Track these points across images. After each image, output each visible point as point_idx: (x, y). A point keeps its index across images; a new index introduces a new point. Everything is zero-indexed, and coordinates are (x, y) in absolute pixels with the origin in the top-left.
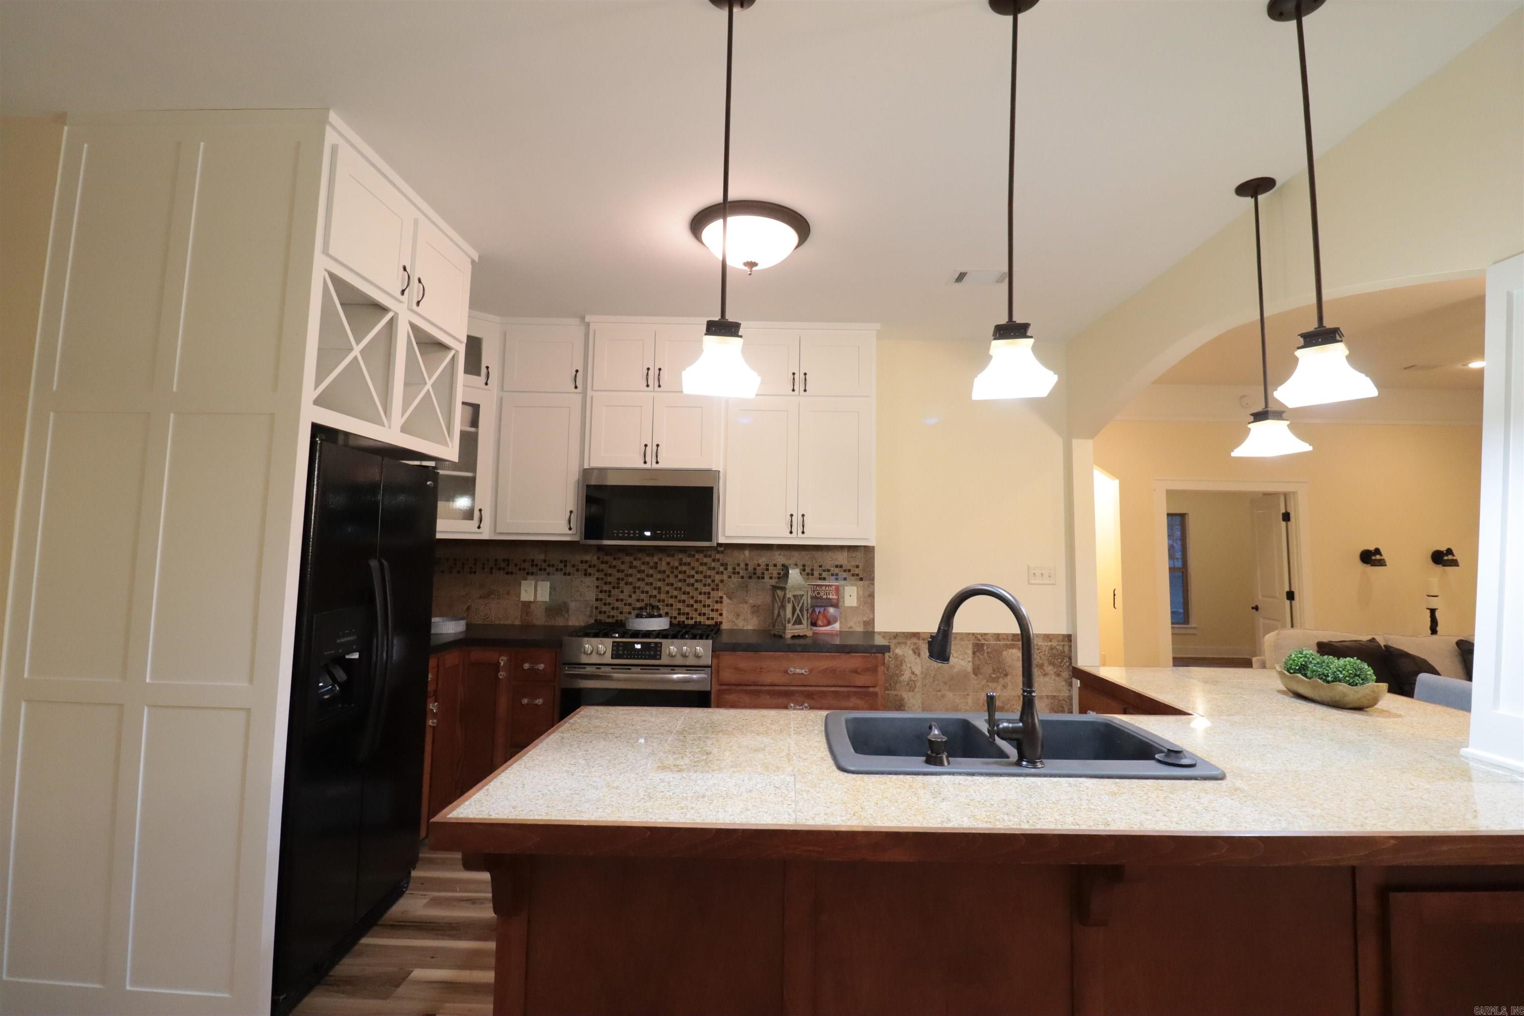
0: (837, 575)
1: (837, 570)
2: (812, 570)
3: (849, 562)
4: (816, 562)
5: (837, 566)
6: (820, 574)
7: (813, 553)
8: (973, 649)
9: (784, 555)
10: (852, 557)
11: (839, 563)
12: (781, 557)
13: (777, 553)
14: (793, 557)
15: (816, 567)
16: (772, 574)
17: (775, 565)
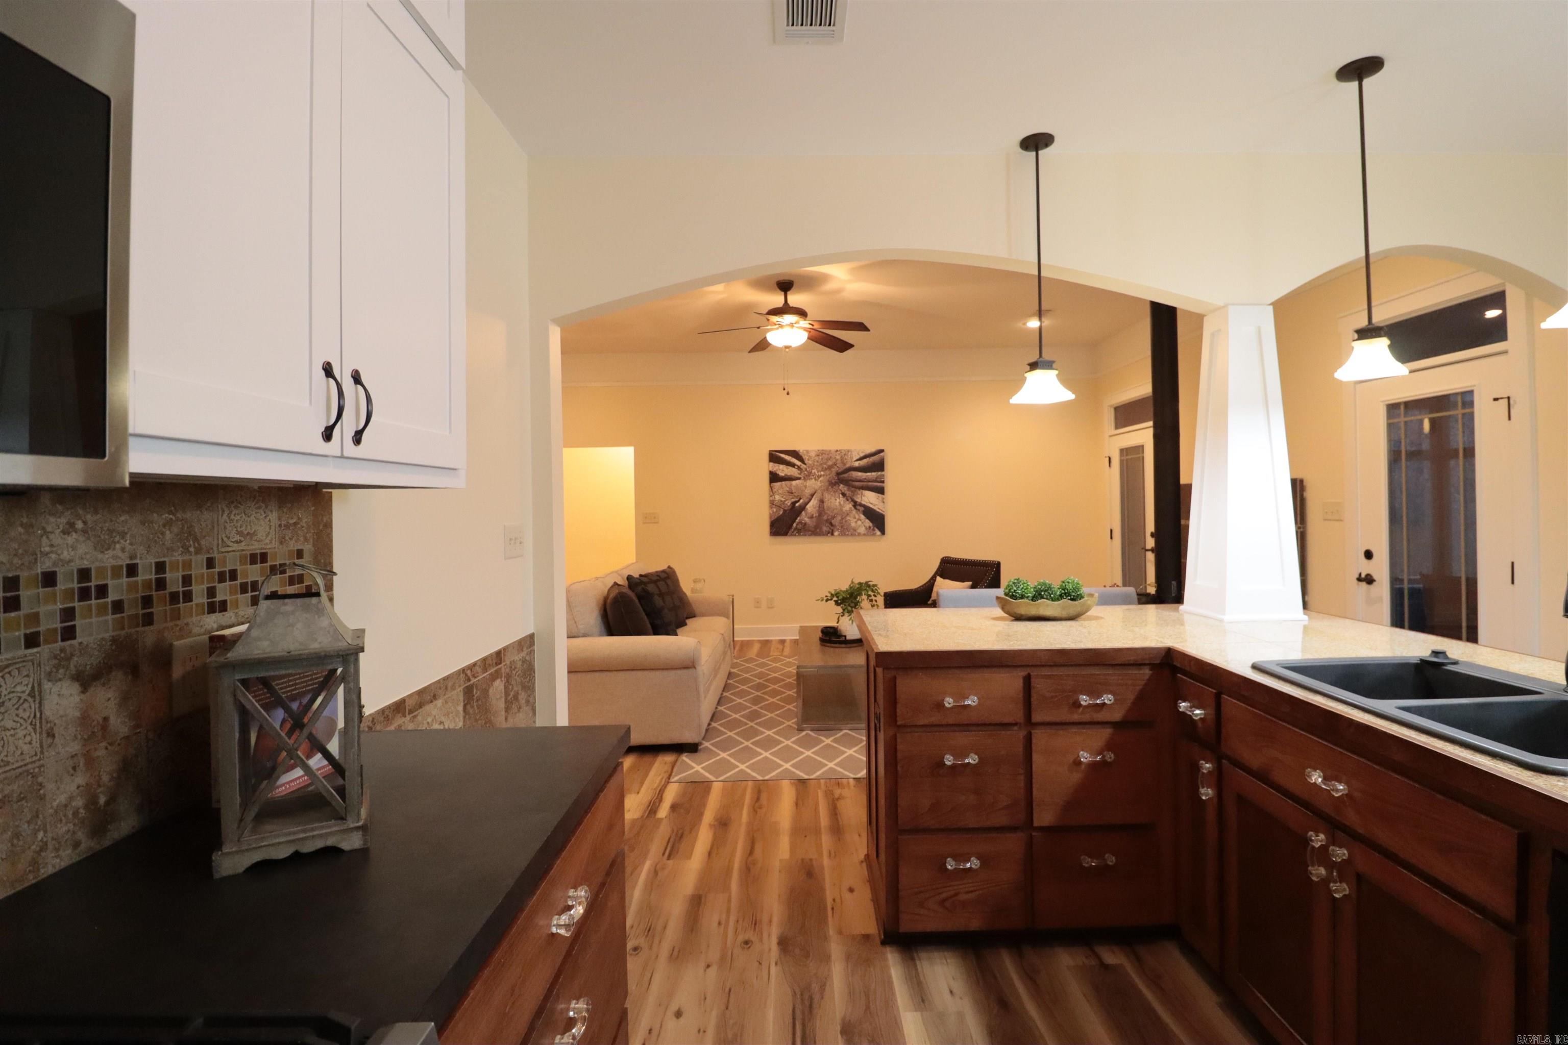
0: (255, 586)
1: (253, 573)
2: (187, 580)
3: (282, 541)
4: (198, 551)
5: (253, 559)
6: (211, 592)
7: (188, 515)
8: (464, 701)
9: (85, 532)
10: (287, 526)
11: (256, 547)
12: (70, 540)
13: (55, 523)
14: (123, 535)
15: (198, 569)
16: (34, 618)
17: (49, 579)
